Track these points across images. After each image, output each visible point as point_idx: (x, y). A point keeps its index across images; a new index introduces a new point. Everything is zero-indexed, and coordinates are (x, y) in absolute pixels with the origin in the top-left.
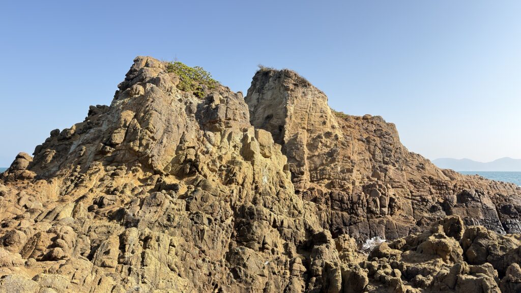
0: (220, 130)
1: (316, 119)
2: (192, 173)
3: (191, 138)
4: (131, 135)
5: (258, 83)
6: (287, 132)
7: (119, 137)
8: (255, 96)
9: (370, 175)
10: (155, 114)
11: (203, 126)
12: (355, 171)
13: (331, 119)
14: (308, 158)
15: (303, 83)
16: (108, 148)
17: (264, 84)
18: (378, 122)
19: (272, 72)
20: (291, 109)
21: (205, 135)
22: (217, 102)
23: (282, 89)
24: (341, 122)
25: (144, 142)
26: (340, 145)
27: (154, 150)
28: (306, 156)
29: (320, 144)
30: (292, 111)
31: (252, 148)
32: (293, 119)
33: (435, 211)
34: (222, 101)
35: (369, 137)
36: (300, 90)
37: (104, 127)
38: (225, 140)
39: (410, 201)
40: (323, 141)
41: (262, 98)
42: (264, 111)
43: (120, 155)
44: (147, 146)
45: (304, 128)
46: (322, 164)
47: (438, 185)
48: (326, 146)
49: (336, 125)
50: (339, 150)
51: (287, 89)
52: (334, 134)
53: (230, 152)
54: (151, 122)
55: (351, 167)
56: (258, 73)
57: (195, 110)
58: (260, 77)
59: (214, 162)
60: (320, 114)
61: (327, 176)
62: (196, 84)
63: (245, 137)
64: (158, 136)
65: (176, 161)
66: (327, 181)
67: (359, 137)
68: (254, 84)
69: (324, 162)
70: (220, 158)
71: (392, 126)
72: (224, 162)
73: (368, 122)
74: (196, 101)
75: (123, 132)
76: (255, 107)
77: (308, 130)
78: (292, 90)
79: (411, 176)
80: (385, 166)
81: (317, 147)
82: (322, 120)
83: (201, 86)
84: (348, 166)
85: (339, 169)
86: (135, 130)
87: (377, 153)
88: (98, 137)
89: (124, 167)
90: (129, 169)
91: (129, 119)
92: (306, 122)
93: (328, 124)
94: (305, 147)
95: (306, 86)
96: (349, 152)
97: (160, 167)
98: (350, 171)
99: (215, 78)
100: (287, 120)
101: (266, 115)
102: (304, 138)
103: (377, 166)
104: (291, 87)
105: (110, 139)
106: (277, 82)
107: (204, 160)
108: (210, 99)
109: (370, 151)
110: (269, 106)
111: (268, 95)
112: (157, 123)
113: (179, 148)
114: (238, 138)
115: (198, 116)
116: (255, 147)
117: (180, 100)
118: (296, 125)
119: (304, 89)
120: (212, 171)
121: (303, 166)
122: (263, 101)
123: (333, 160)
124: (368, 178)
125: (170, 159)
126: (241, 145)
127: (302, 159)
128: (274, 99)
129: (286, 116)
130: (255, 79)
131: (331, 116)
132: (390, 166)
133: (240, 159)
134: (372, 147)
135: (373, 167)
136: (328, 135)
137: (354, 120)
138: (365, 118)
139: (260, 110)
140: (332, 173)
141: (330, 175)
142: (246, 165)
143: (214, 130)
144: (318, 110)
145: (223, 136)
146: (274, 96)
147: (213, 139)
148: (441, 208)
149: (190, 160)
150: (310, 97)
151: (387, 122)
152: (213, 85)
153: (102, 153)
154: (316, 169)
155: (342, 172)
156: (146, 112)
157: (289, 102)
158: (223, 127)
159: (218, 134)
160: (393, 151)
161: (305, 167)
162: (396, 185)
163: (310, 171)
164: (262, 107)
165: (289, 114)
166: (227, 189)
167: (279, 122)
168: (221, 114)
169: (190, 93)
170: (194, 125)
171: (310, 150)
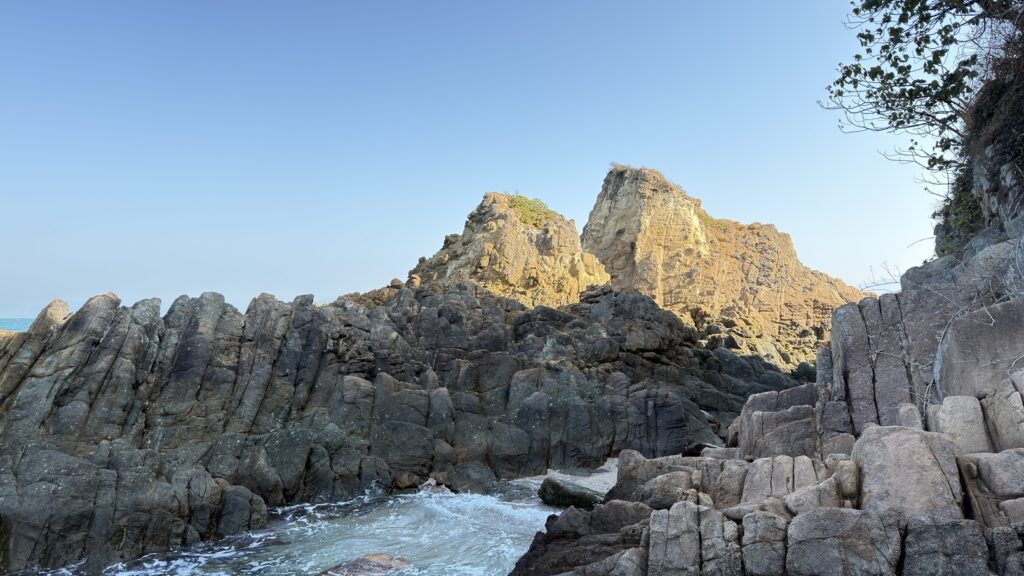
0: (554, 255)
1: (675, 232)
2: (534, 285)
3: (533, 261)
4: (493, 261)
5: (610, 187)
6: (639, 250)
7: (485, 262)
8: (606, 204)
9: (737, 298)
10: (508, 246)
11: (541, 252)
12: (717, 293)
13: (697, 233)
14: (662, 280)
15: (666, 188)
16: (479, 270)
17: (618, 187)
18: (767, 232)
19: (628, 172)
20: (646, 221)
21: (542, 259)
22: (551, 233)
23: (638, 196)
24: (710, 235)
25: (502, 265)
26: (703, 264)
27: (508, 271)
28: (659, 278)
29: (678, 263)
30: (648, 225)
31: (578, 268)
32: (648, 234)
33: (805, 336)
34: (555, 232)
35: (745, 253)
36: (660, 196)
37: (471, 255)
38: (558, 262)
39: (777, 325)
40: (681, 259)
41: (615, 207)
42: (616, 225)
43: (487, 274)
44: (504, 268)
45: (660, 245)
46: (679, 286)
47: (822, 309)
48: (686, 265)
49: (702, 239)
50: (700, 270)
51: (643, 196)
52: (696, 251)
53: (561, 270)
54: (506, 251)
55: (712, 289)
56: (611, 172)
57: (535, 239)
58: (613, 179)
59: (549, 278)
60: (682, 227)
61: (683, 300)
62: (534, 215)
63: (573, 259)
64: (510, 261)
65: (524, 277)
66: (682, 305)
67: (733, 254)
68: (605, 189)
69: (681, 283)
70: (554, 275)
71: (785, 237)
72: (556, 278)
73: (753, 233)
74: (535, 232)
75: (487, 258)
76: (606, 218)
77: (665, 247)
78: (649, 198)
79: (791, 299)
80: (756, 287)
81: (674, 267)
82: (684, 233)
83: (539, 217)
84: (710, 288)
85: (698, 291)
86: (495, 257)
87: (751, 272)
88: (469, 262)
89: (490, 282)
90: (493, 283)
91: (491, 249)
92: (664, 237)
93: (691, 238)
94: (660, 267)
95: (667, 191)
96: (712, 272)
97: (512, 281)
98: (710, 293)
99: (551, 208)
100: (640, 236)
101: (617, 230)
102: (660, 257)
103: (747, 288)
104: (648, 193)
105: (479, 264)
106: (634, 185)
107: (542, 278)
108: (547, 231)
109: (743, 271)
110: (623, 217)
111: (622, 202)
112: (509, 251)
113: (525, 269)
114: (567, 261)
115: (537, 245)
116: (581, 267)
117: (524, 232)
118: (650, 242)
119: (666, 196)
120: (548, 284)
121: (655, 289)
122: (616, 211)
123: (692, 282)
124: (733, 301)
125: (519, 276)
126: (569, 266)
127: (655, 280)
128: (630, 208)
129: (639, 231)
130: (607, 181)
131: (696, 229)
132: (763, 287)
133: (568, 276)
134: (747, 265)
135: (743, 289)
136: (689, 251)
137: (735, 231)
138: (751, 228)
139: (611, 223)
140: (689, 297)
141: (686, 298)
142: (572, 279)
143: (549, 255)
144: (680, 222)
145: (556, 259)
146: (629, 204)
147: (549, 262)
148: (813, 332)
149: (533, 277)
150: (671, 205)
151: (779, 231)
152: (549, 215)
153: (475, 273)
154: (671, 292)
155: (701, 294)
156: (501, 244)
157: (644, 213)
158: (556, 253)
159: (553, 258)
160: (775, 269)
161: (657, 290)
162: (764, 308)
163: (664, 294)
164: (613, 218)
165: (643, 227)
166: (558, 296)
167: (632, 238)
168: (554, 243)
169: (531, 226)
170: (535, 251)
171: (665, 270)
